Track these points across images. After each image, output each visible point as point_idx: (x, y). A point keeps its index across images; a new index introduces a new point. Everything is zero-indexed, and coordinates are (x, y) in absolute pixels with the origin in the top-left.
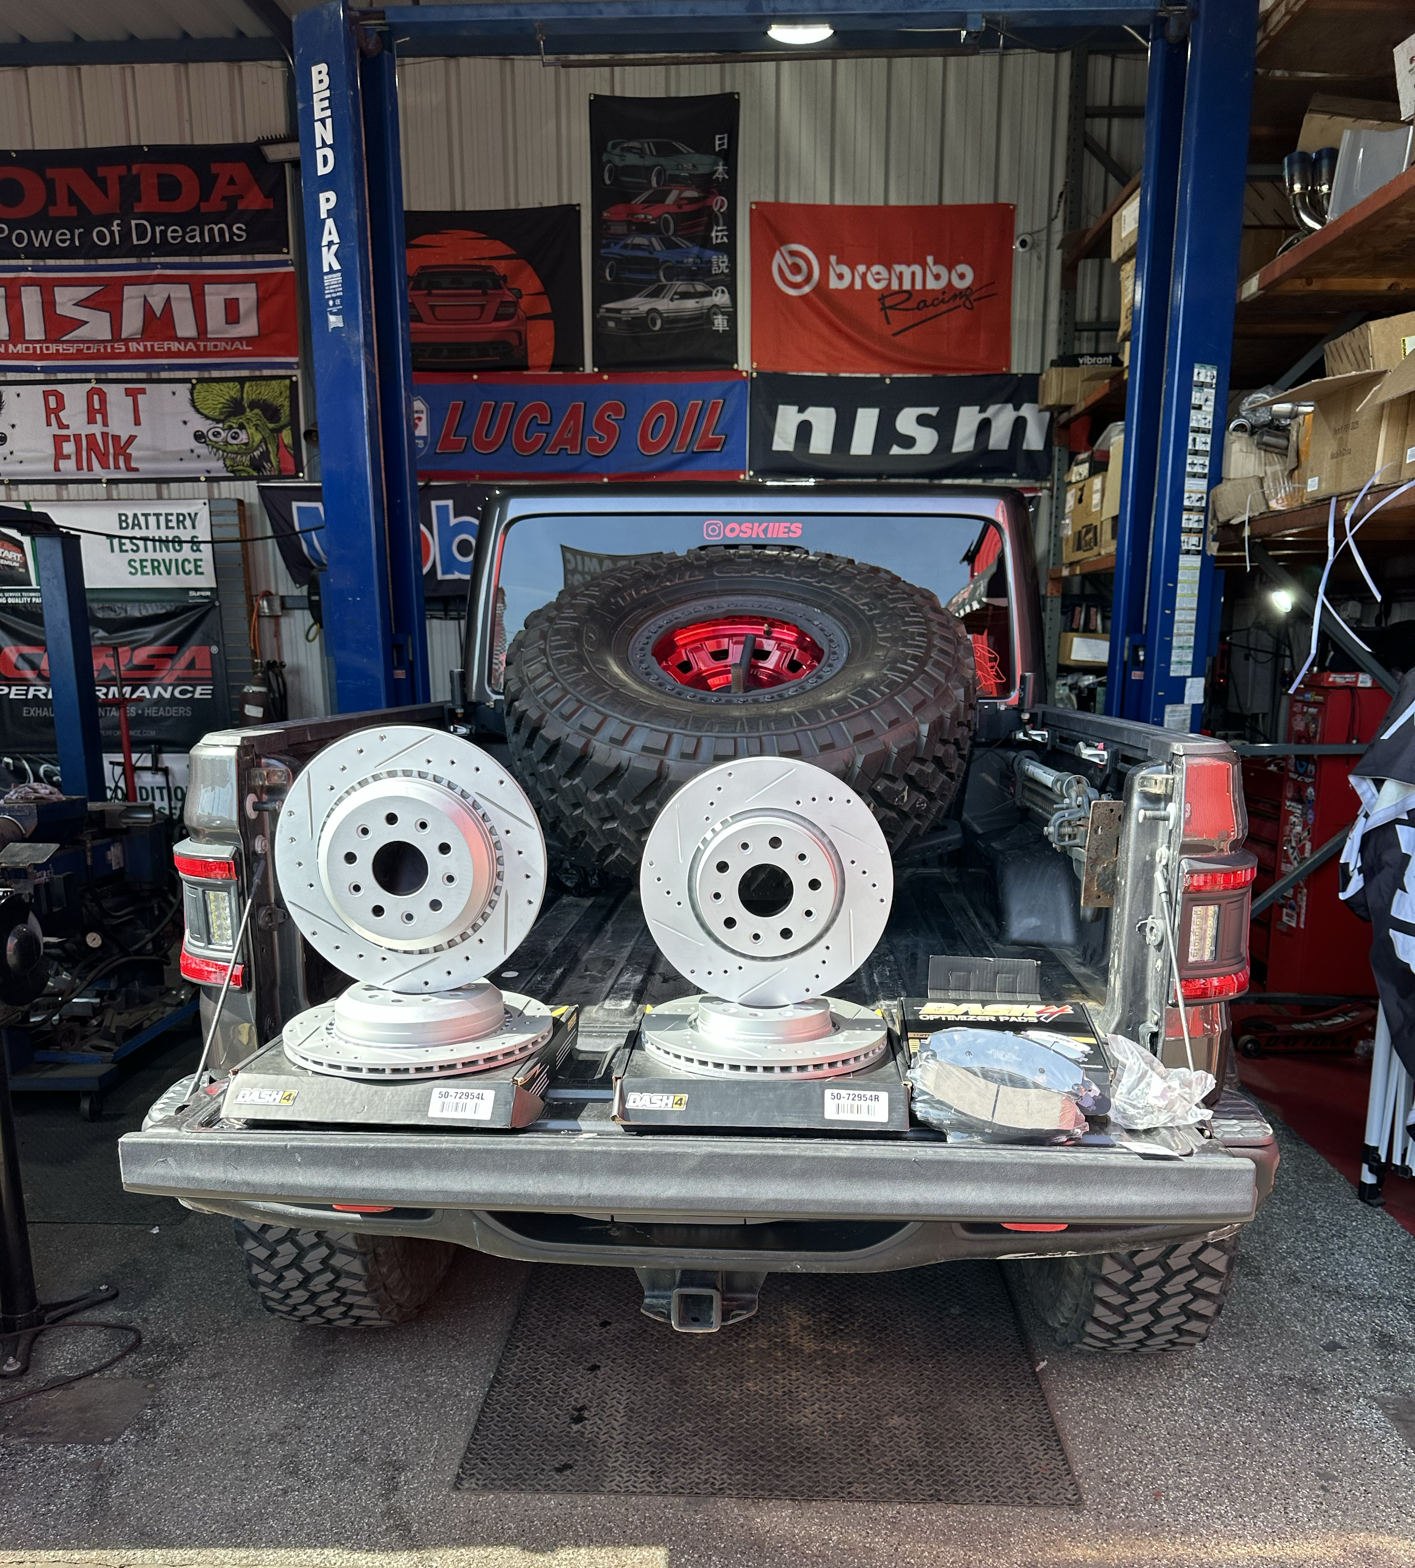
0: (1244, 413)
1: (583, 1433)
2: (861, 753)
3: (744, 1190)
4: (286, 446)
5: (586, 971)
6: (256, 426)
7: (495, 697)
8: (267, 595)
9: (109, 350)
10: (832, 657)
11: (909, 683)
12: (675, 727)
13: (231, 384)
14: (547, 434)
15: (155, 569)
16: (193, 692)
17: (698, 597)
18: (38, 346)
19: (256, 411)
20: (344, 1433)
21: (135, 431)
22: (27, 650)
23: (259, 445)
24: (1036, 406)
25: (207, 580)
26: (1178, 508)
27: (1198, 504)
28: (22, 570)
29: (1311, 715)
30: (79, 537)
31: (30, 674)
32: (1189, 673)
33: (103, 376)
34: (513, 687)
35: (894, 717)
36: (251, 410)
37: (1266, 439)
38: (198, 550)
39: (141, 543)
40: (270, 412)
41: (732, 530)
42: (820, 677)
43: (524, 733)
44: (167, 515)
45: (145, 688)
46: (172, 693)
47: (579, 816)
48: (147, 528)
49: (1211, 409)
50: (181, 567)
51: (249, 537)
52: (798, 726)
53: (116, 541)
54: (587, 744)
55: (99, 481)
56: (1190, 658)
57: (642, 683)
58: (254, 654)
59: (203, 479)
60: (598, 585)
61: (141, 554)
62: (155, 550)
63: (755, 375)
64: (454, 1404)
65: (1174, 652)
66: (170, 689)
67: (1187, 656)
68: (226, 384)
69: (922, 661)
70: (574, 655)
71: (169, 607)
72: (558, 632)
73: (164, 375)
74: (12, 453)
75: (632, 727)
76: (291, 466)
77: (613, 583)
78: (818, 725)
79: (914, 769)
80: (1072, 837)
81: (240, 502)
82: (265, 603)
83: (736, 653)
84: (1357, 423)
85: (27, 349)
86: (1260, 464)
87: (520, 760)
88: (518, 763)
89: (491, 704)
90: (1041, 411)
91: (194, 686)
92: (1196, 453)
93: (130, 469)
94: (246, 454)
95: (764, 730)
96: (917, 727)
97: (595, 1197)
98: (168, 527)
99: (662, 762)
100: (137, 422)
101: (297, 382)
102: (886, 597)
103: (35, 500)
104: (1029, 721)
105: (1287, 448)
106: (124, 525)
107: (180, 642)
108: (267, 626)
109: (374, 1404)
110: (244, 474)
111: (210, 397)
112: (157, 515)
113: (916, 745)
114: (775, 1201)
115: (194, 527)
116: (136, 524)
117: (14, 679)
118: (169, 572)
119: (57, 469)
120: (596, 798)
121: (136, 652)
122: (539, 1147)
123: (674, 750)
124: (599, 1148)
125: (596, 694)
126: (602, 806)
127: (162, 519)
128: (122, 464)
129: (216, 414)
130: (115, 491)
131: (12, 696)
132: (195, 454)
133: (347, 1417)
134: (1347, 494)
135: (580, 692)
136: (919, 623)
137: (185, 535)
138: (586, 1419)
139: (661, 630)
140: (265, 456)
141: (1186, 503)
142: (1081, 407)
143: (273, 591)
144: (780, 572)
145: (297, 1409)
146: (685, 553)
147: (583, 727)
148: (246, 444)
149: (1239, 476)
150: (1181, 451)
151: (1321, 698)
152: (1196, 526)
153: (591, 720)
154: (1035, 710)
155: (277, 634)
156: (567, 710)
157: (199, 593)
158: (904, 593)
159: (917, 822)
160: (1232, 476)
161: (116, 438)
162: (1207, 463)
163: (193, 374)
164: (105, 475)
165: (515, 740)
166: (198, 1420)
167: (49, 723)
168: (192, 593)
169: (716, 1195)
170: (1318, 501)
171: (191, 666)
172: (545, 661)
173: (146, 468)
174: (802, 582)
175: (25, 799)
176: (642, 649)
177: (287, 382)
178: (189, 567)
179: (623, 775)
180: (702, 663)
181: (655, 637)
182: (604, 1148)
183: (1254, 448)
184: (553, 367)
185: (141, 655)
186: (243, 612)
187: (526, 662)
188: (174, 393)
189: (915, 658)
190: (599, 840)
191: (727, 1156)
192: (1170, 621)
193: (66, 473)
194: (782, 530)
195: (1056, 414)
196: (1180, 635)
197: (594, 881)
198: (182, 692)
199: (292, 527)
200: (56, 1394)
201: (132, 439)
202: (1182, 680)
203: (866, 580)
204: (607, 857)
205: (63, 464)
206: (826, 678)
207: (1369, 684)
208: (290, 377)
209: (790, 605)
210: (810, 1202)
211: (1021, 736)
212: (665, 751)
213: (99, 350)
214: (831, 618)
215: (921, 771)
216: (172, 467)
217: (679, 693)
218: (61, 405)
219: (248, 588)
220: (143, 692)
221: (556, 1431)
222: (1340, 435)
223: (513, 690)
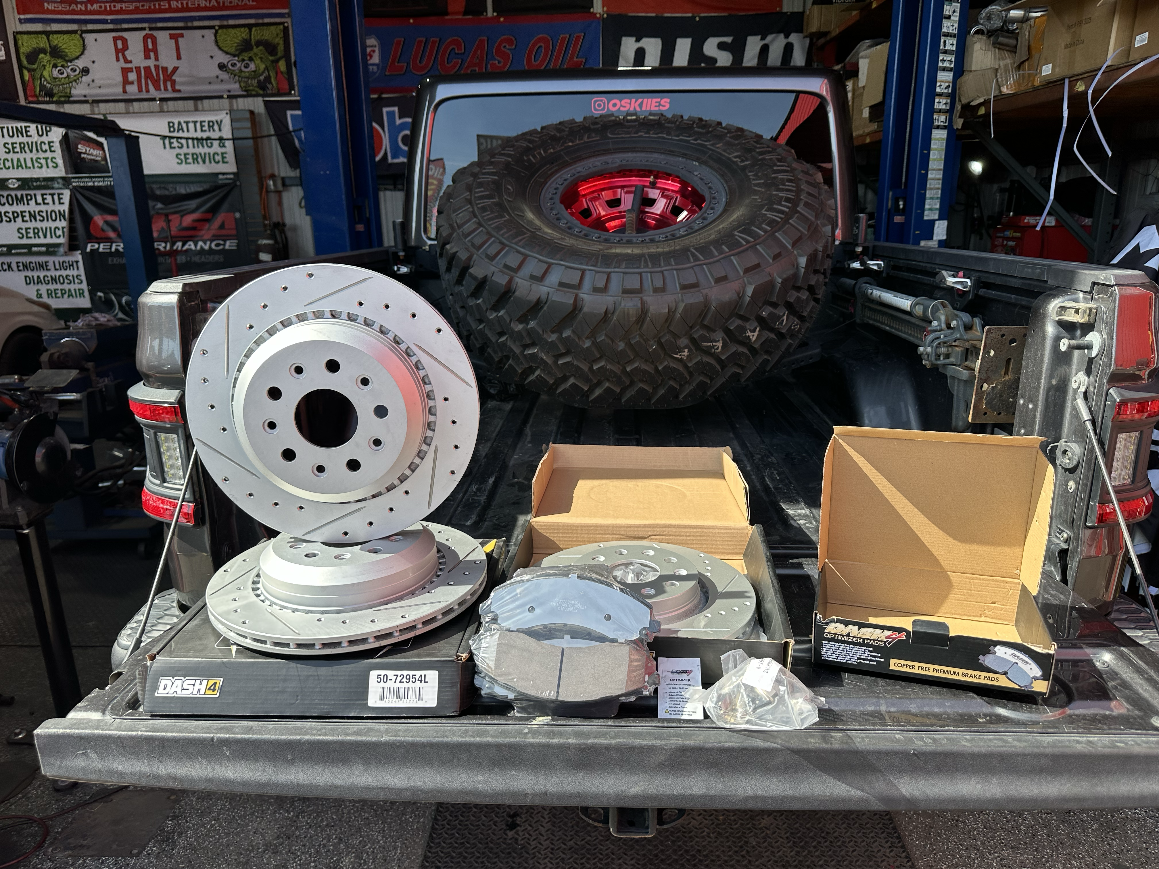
0: (982, 21)
1: (517, 839)
2: (751, 284)
3: (720, 786)
4: (282, 73)
5: (514, 478)
6: (261, 58)
7: (429, 242)
8: (273, 176)
9: (157, 7)
10: (713, 201)
11: (786, 221)
12: (587, 265)
13: (242, 29)
14: (462, 60)
15: (195, 160)
16: (224, 245)
17: (596, 154)
18: (108, 5)
19: (261, 48)
20: (325, 842)
21: (176, 63)
22: (109, 218)
23: (263, 72)
24: (801, 35)
25: (230, 167)
26: (932, 94)
27: (946, 91)
28: (103, 163)
29: (1011, 247)
30: (138, 137)
31: (112, 235)
32: (936, 217)
33: (154, 25)
34: (445, 233)
35: (777, 251)
36: (257, 47)
37: (1001, 39)
38: (224, 146)
39: (184, 141)
40: (270, 48)
41: (615, 105)
42: (705, 219)
43: (455, 272)
44: (201, 122)
45: (191, 243)
46: (210, 247)
47: (504, 344)
48: (188, 131)
49: (957, 19)
50: (213, 158)
51: (259, 135)
52: (695, 260)
53: (167, 141)
54: (510, 282)
55: (154, 100)
56: (938, 206)
57: (554, 226)
58: (265, 217)
59: (225, 96)
60: (513, 146)
61: (185, 150)
62: (194, 147)
63: (605, 16)
64: (413, 812)
65: (927, 202)
66: (208, 243)
67: (936, 204)
68: (239, 29)
69: (794, 202)
70: (496, 204)
71: (206, 186)
72: (481, 185)
73: (196, 24)
74: (93, 81)
75: (550, 265)
76: (286, 86)
77: (525, 144)
78: (712, 260)
79: (792, 296)
80: (947, 356)
81: (252, 113)
82: (271, 183)
83: (627, 201)
84: (1090, 18)
85: (101, 7)
86: (995, 58)
87: (452, 295)
88: (451, 297)
89: (427, 248)
90: (805, 37)
91: (225, 241)
92: (946, 52)
93: (175, 90)
94: (254, 78)
95: (665, 265)
96: (796, 259)
97: (553, 795)
98: (202, 131)
99: (577, 295)
100: (179, 57)
101: (288, 27)
102: (755, 151)
103: (110, 114)
104: (862, 253)
105: (1016, 47)
106: (172, 129)
107: (214, 210)
108: (273, 197)
109: (349, 812)
110: (253, 93)
111: (229, 39)
112: (195, 123)
113: (795, 276)
114: (756, 798)
115: (220, 130)
116: (180, 129)
117: (101, 238)
118: (204, 162)
119: (125, 92)
120: (519, 327)
121: (185, 218)
122: (489, 739)
123: (587, 284)
124: (556, 741)
125: (516, 237)
126: (524, 334)
127: (198, 125)
128: (169, 87)
129: (233, 50)
130: (166, 106)
131: (101, 250)
132: (219, 79)
133: (327, 825)
134: (1078, 75)
135: (502, 235)
136: (787, 171)
137: (215, 135)
138: (518, 825)
139: (566, 183)
140: (268, 79)
141: (938, 90)
142: (836, 32)
143: (276, 174)
144: (662, 133)
145: (288, 818)
146: (581, 119)
147: (506, 266)
148: (254, 71)
149: (979, 68)
150: (936, 51)
151: (1018, 235)
152: (944, 107)
153: (513, 260)
154: (867, 244)
155: (280, 203)
156: (492, 251)
157: (225, 176)
158: (768, 147)
159: (790, 341)
160: (973, 69)
161: (165, 69)
162: (953, 60)
163: (217, 23)
164: (158, 95)
165: (448, 278)
166: (209, 830)
167: (123, 267)
168: (221, 177)
169: (688, 792)
170: (1049, 83)
171: (222, 227)
172: (471, 209)
173: (186, 89)
174: (681, 140)
175: (89, 326)
176: (551, 199)
177: (281, 27)
178: (218, 158)
179: (542, 307)
180: (601, 210)
181: (561, 189)
182: (562, 741)
183: (991, 46)
184: (466, 13)
185: (188, 220)
186: (256, 189)
187: (455, 211)
188: (203, 36)
189: (788, 200)
190: (522, 363)
191: (701, 749)
192: (924, 179)
193: (132, 94)
194: (654, 104)
195: (815, 40)
196: (931, 189)
197: (512, 389)
198: (217, 245)
199: (287, 127)
200: (97, 807)
201: (175, 69)
202: (932, 222)
203: (736, 137)
204: (528, 376)
205: (129, 88)
206: (710, 220)
207: (1053, 224)
208: (283, 23)
209: (672, 159)
210: (793, 798)
211: (856, 265)
212: (579, 286)
213: (150, 7)
214: (708, 169)
215: (798, 298)
216: (204, 89)
217: (586, 235)
218: (126, 47)
219: (259, 172)
220: (190, 245)
221: (495, 838)
222: (1073, 30)
223: (444, 234)
